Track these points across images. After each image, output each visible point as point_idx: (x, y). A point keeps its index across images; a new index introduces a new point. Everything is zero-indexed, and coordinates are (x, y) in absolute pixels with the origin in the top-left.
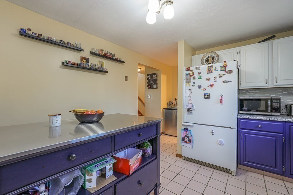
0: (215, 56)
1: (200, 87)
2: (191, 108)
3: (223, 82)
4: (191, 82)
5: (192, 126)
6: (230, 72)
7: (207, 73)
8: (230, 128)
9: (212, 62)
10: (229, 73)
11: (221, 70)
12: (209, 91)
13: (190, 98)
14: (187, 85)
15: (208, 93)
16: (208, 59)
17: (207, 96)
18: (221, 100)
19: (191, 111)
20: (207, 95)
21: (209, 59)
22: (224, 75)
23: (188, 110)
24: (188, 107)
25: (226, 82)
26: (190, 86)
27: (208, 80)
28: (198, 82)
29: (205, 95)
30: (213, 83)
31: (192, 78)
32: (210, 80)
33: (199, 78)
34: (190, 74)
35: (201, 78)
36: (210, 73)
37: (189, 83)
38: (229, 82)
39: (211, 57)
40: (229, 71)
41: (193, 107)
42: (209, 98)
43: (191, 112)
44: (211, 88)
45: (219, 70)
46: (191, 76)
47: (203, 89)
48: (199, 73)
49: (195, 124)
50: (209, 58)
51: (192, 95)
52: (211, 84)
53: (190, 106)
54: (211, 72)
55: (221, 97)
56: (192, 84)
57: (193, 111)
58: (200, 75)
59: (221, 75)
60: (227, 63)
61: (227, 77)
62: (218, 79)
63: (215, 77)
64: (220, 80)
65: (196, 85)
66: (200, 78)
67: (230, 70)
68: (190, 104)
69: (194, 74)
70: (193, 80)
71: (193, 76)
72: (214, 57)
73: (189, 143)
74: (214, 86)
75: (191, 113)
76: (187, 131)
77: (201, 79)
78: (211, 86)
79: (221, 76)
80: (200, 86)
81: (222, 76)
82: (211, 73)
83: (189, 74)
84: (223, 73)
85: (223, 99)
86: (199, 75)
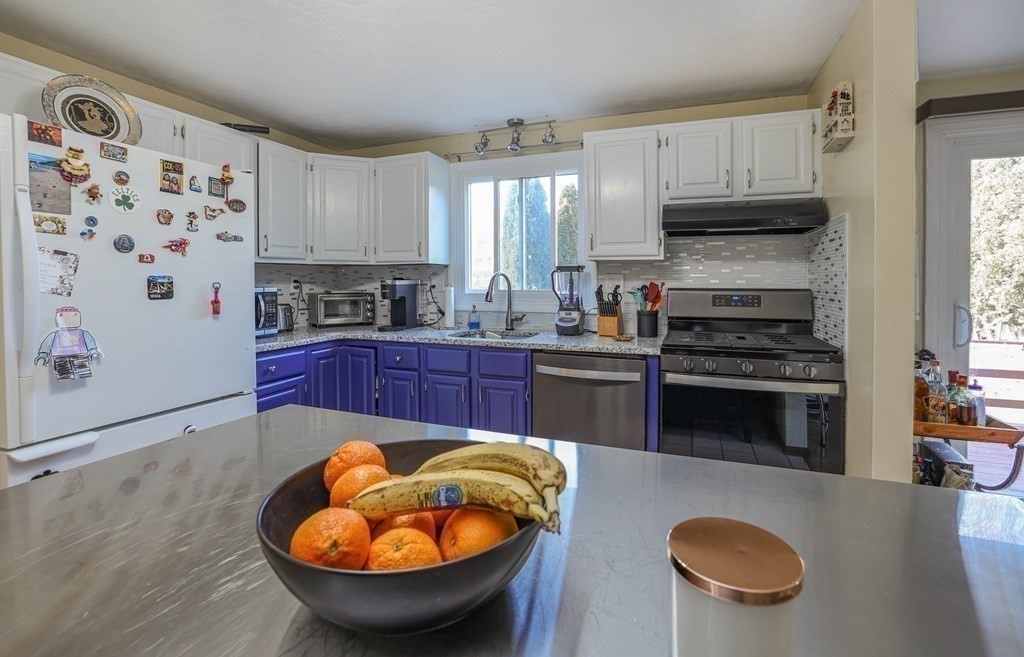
0: (120, 113)
1: (123, 245)
2: (76, 350)
3: (219, 237)
4: (69, 213)
6: (237, 206)
7: (161, 190)
8: (241, 394)
9: (105, 132)
10: (235, 210)
11: (210, 193)
12: (166, 265)
13: (65, 302)
14: (38, 224)
15: (164, 277)
16: (80, 106)
17: (160, 290)
18: (216, 302)
19: (82, 366)
20: (162, 284)
21: (84, 108)
22: (222, 211)
23: (64, 367)
24: (57, 352)
25: (225, 240)
26: (61, 230)
27: (166, 218)
28: (113, 221)
29: (152, 283)
30: (187, 235)
31: (78, 192)
32: (173, 221)
33: (118, 203)
34: (67, 168)
35: (133, 205)
36: (171, 192)
37: (61, 217)
38: (236, 238)
39: (95, 105)
40: (236, 201)
41: (90, 346)
42: (168, 295)
43: (84, 371)
44: (179, 256)
45: (204, 184)
46: (70, 178)
47: (141, 256)
48: (121, 179)
50: (81, 102)
51: (76, 283)
52: (177, 237)
53: (67, 345)
54: (175, 188)
55: (217, 291)
56: (75, 222)
58: (125, 187)
59: (214, 211)
60: (233, 173)
61: (229, 222)
62: (201, 221)
63: (192, 215)
64: (207, 229)
65: (106, 232)
66: (125, 202)
67: (241, 202)
68: (69, 330)
69: (89, 175)
70: (80, 205)
71: (87, 185)
72: (113, 113)
74: (188, 250)
75: (87, 376)
77: (131, 206)
78: (179, 246)
79: (211, 214)
80: (130, 240)
81: (215, 214)
82: (175, 192)
83: (57, 165)
84: (218, 203)
85: (223, 298)
86: (119, 187)
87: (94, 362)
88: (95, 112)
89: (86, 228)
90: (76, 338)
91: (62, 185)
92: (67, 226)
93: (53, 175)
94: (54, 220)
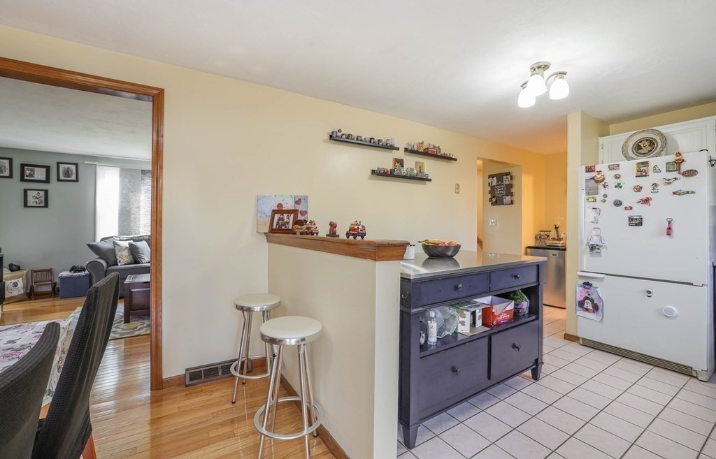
0: (658, 139)
1: (618, 203)
2: (598, 243)
3: (674, 193)
4: (597, 194)
5: (602, 279)
6: (691, 173)
8: (691, 284)
9: (650, 151)
10: (688, 176)
11: (668, 171)
12: (638, 211)
13: (596, 226)
14: (588, 200)
15: (637, 216)
17: (636, 222)
18: (669, 228)
19: (599, 249)
20: (636, 219)
22: (676, 179)
23: (592, 248)
24: (591, 243)
25: (679, 194)
26: (595, 201)
27: (639, 189)
28: (613, 194)
29: (631, 219)
30: (650, 195)
31: (600, 186)
32: (642, 191)
33: (616, 187)
34: (596, 179)
36: (642, 176)
37: (594, 196)
38: (688, 192)
40: (688, 171)
41: (603, 242)
42: (640, 224)
43: (599, 251)
44: (645, 206)
45: (664, 169)
46: (597, 182)
47: (626, 207)
48: (617, 177)
49: (607, 274)
50: (640, 142)
51: (599, 218)
52: (644, 198)
53: (595, 241)
54: (644, 174)
55: (670, 222)
56: (599, 197)
57: (603, 251)
58: (618, 180)
59: (669, 180)
60: (684, 156)
61: (683, 183)
62: (661, 187)
63: (655, 185)
64: (665, 191)
66: (619, 186)
67: (692, 170)
68: (597, 235)
69: (604, 179)
70: (602, 191)
71: (603, 183)
72: (655, 140)
73: (594, 312)
74: (651, 202)
75: (600, 253)
76: (589, 289)
77: (621, 187)
78: (646, 201)
79: (668, 182)
80: (620, 201)
81: (671, 181)
82: (644, 176)
83: (593, 178)
85: (674, 226)
86: (616, 180)
87: (605, 249)
88: (647, 143)
89: (603, 198)
90: (599, 239)
91: (595, 184)
92: (597, 199)
93: (592, 181)
94: (593, 198)
